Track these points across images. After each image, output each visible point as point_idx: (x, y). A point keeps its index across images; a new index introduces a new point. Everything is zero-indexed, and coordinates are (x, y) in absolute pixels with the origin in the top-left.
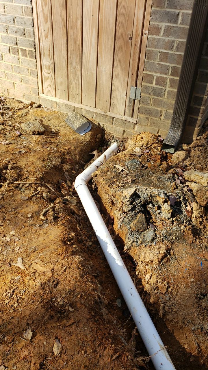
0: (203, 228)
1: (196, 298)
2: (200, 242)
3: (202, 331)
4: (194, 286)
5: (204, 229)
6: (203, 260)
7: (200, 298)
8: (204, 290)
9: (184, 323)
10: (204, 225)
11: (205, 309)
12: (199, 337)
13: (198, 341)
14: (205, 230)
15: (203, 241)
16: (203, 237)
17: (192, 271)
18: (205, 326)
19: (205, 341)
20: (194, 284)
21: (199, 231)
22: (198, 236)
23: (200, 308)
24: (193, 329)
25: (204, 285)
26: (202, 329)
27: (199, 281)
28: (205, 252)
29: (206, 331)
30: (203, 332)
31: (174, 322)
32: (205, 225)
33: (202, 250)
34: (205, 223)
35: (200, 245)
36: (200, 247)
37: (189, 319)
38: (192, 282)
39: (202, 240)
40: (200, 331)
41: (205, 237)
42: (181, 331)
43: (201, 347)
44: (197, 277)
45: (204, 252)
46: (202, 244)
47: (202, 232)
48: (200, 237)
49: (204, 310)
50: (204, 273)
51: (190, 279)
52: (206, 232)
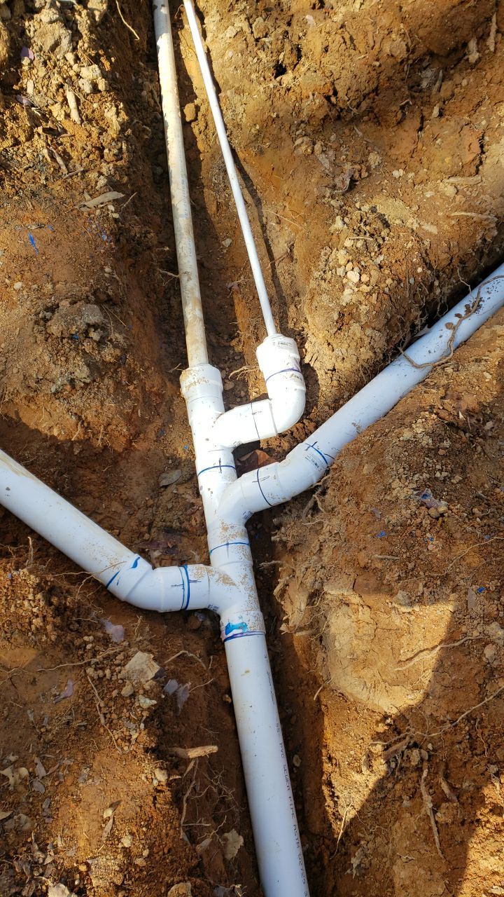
0: (14, 145)
1: (37, 323)
2: (13, 186)
3: (73, 387)
4: (26, 297)
5: (15, 149)
6: (34, 227)
7: (46, 320)
8: (50, 298)
9: (29, 387)
10: (13, 136)
11: (64, 338)
12: (74, 400)
13: (75, 410)
14: (21, 151)
15: (22, 181)
16: (21, 170)
17: (13, 265)
18: (76, 374)
19: (89, 404)
20: (25, 293)
21: (4, 156)
22: (6, 172)
23: (50, 340)
24: (53, 390)
25: (50, 286)
26: (72, 381)
27: (34, 281)
28: (33, 206)
29: (84, 383)
30: (78, 388)
31: (7, 396)
32: (17, 136)
33: (25, 206)
34: (12, 128)
35: (17, 193)
36: (16, 198)
37: (37, 375)
38: (18, 291)
39: (18, 179)
40: (68, 387)
41: (27, 169)
42: (33, 407)
43: (86, 418)
44: (27, 275)
45: (30, 207)
46: (20, 188)
47: (12, 158)
48: (11, 172)
49: (62, 341)
50: (44, 258)
51: (12, 285)
52: (25, 155)
